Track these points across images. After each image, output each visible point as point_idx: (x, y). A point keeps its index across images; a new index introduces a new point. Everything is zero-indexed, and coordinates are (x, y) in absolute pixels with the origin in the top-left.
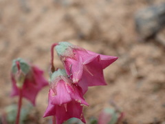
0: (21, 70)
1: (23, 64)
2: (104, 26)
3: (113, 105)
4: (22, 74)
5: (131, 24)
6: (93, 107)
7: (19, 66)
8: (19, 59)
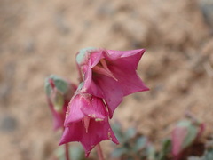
0: (56, 89)
1: (58, 81)
2: (163, 27)
3: (188, 117)
4: (57, 93)
5: (197, 17)
6: (165, 127)
7: (53, 84)
8: (52, 76)
